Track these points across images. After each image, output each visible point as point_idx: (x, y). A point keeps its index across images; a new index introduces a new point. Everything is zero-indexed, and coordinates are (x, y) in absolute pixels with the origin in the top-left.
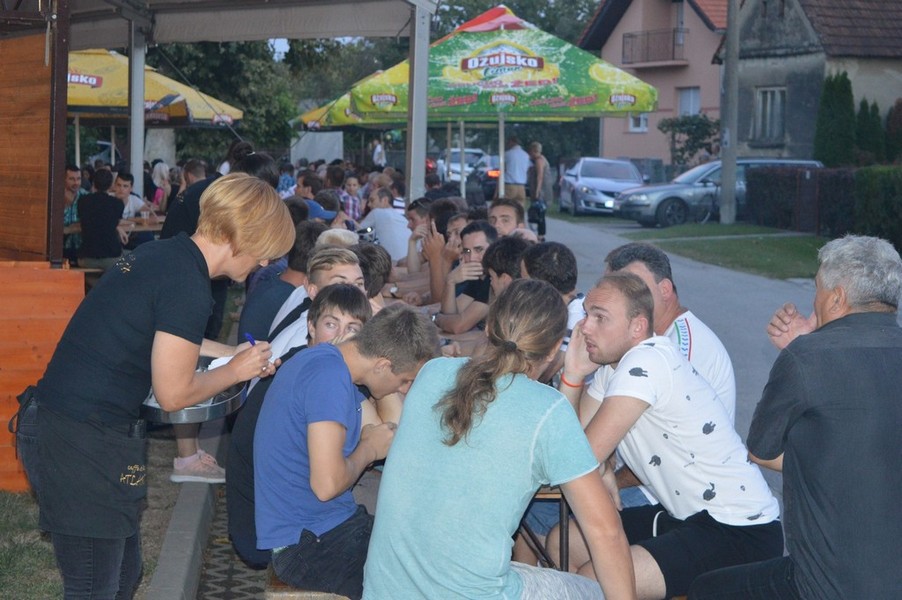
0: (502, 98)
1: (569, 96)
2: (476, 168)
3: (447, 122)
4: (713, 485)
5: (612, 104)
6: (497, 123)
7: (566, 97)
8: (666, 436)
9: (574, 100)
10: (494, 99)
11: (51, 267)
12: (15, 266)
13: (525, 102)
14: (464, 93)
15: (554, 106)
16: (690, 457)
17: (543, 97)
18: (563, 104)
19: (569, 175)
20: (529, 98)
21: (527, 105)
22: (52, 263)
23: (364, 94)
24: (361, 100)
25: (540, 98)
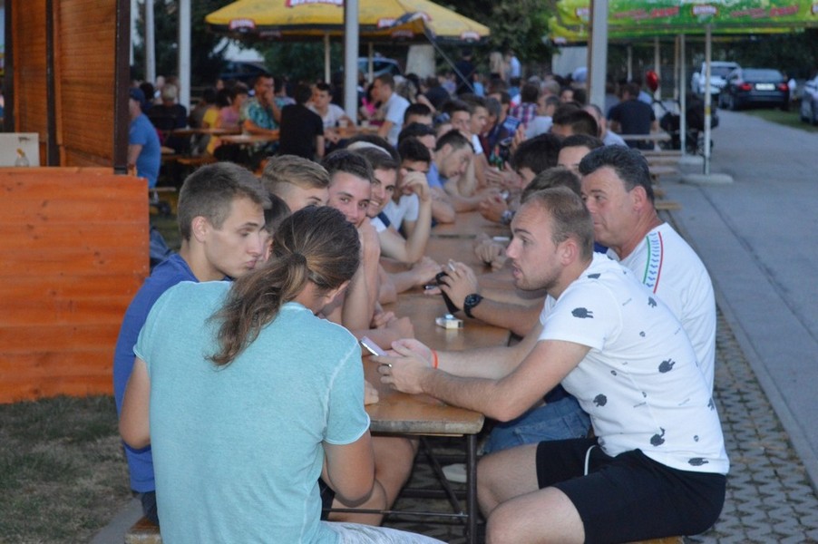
0: (704, 9)
1: (770, 7)
2: (728, 81)
3: (654, 35)
4: (663, 431)
5: (813, 14)
6: (703, 35)
7: (767, 8)
8: (614, 373)
9: (775, 10)
10: (696, 10)
11: (115, 173)
12: (78, 172)
13: (727, 13)
14: (667, 6)
15: (755, 16)
16: (642, 396)
17: (745, 8)
18: (765, 14)
19: (810, 86)
20: (730, 9)
21: (728, 16)
22: (116, 169)
23: (569, 7)
24: (566, 14)
25: (741, 9)
